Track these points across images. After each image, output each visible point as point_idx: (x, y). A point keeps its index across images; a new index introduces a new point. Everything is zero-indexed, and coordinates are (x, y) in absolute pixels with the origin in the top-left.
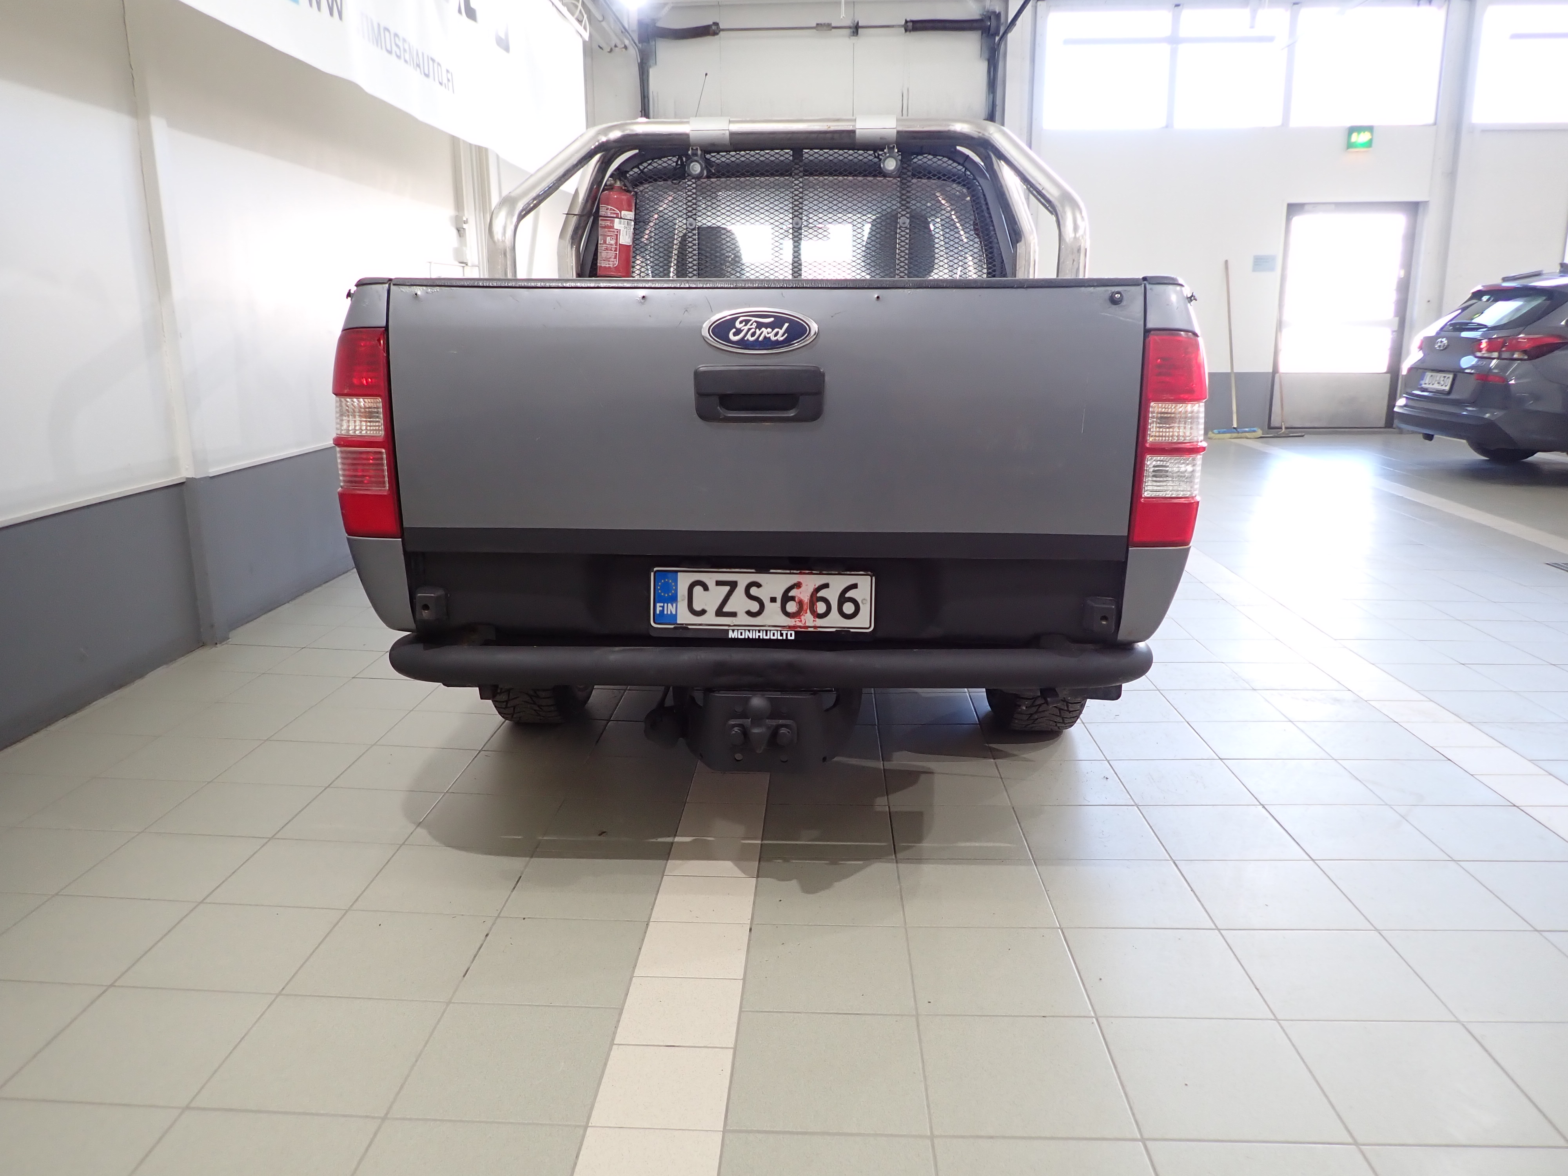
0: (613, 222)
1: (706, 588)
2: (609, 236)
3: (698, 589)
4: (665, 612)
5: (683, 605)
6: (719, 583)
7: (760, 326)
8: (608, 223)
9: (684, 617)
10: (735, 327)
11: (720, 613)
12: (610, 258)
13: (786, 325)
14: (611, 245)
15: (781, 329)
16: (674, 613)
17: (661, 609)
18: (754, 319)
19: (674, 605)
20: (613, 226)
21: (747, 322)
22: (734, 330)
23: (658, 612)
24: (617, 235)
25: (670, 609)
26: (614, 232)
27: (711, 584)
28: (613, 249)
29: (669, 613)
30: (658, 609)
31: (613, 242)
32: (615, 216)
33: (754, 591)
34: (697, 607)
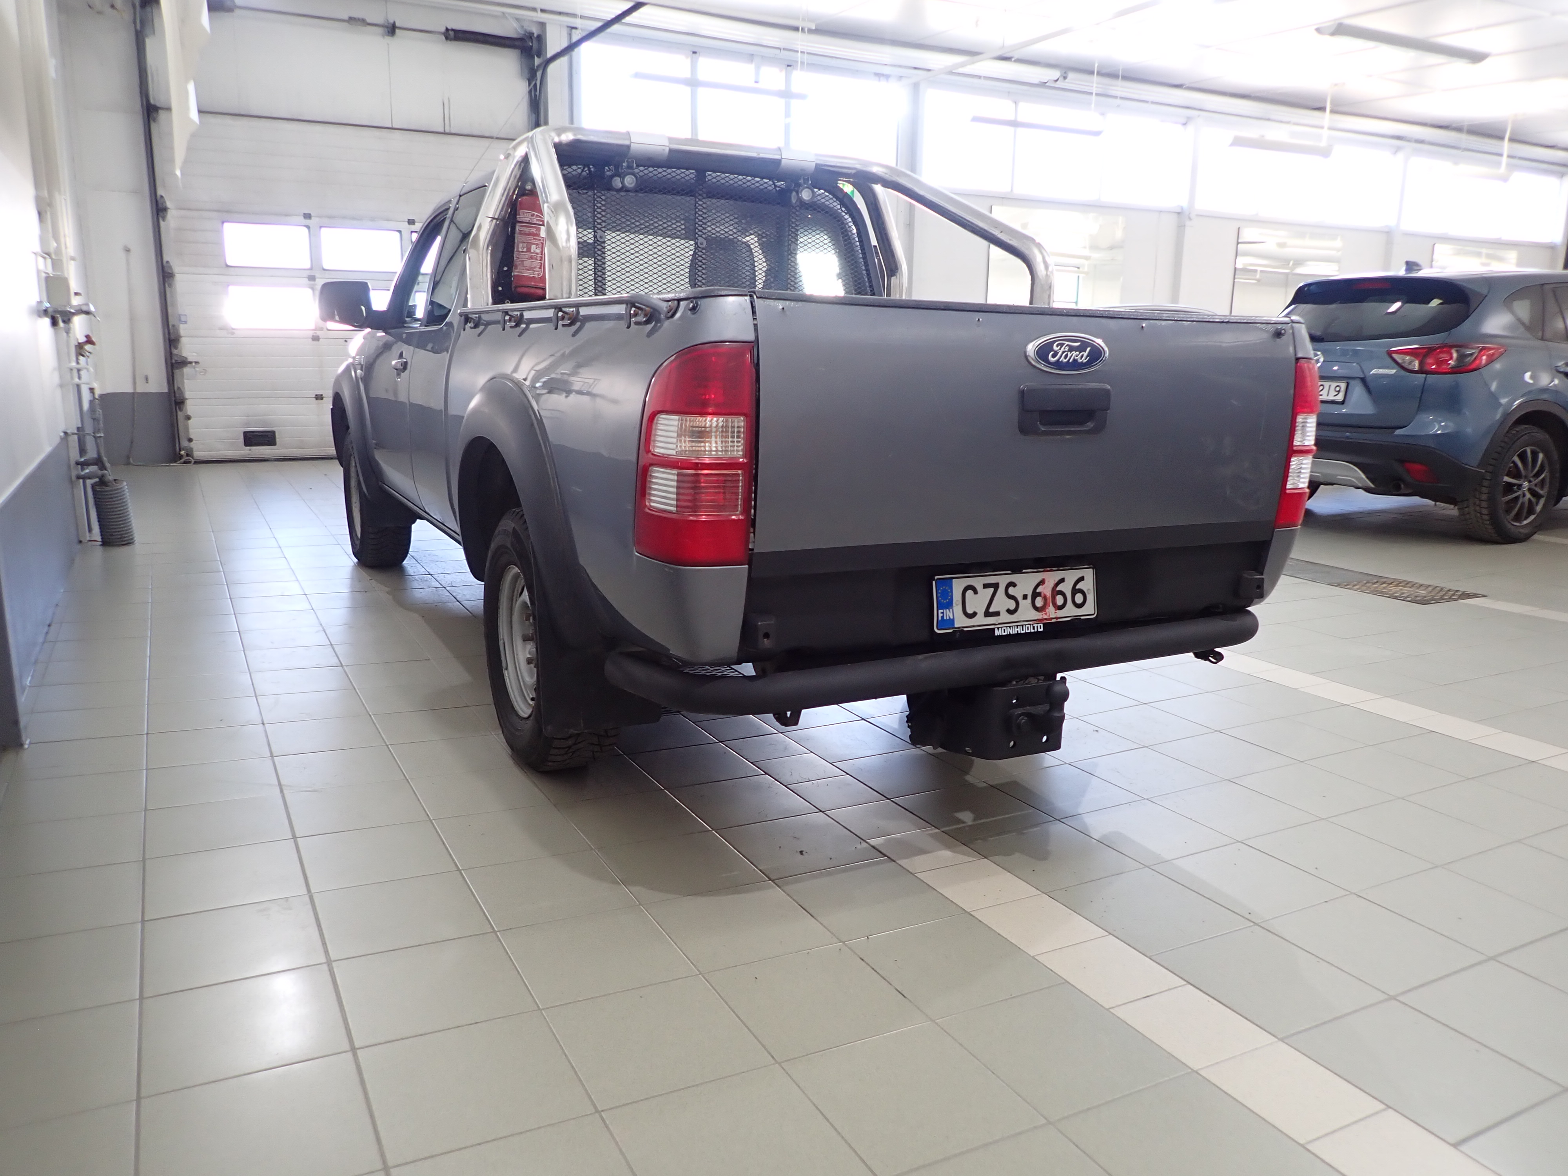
0: (539, 229)
1: (976, 592)
2: (534, 244)
3: (969, 593)
4: (945, 618)
5: (957, 609)
6: (986, 586)
7: (1071, 349)
8: (534, 230)
9: (961, 622)
10: (1053, 350)
11: (987, 614)
12: (535, 267)
13: (1089, 349)
14: (537, 254)
15: (1085, 351)
16: (952, 618)
17: (942, 615)
18: (1067, 343)
19: (951, 610)
20: (539, 234)
21: (1062, 345)
22: (1052, 353)
23: (940, 619)
24: (542, 243)
25: (948, 614)
26: (540, 240)
27: (979, 587)
28: (539, 259)
29: (948, 618)
30: (940, 615)
31: (538, 251)
32: (541, 223)
33: (1011, 590)
34: (970, 611)
